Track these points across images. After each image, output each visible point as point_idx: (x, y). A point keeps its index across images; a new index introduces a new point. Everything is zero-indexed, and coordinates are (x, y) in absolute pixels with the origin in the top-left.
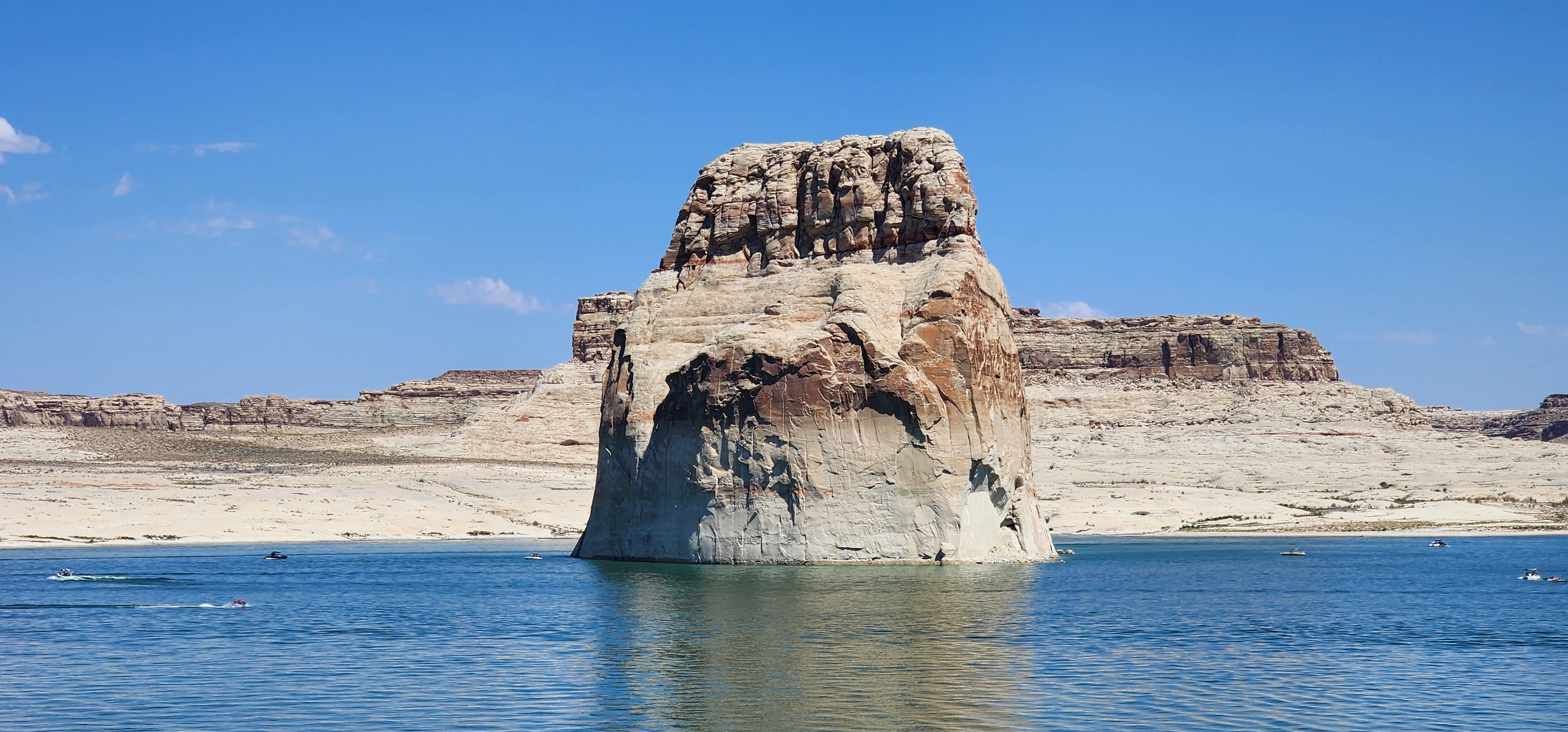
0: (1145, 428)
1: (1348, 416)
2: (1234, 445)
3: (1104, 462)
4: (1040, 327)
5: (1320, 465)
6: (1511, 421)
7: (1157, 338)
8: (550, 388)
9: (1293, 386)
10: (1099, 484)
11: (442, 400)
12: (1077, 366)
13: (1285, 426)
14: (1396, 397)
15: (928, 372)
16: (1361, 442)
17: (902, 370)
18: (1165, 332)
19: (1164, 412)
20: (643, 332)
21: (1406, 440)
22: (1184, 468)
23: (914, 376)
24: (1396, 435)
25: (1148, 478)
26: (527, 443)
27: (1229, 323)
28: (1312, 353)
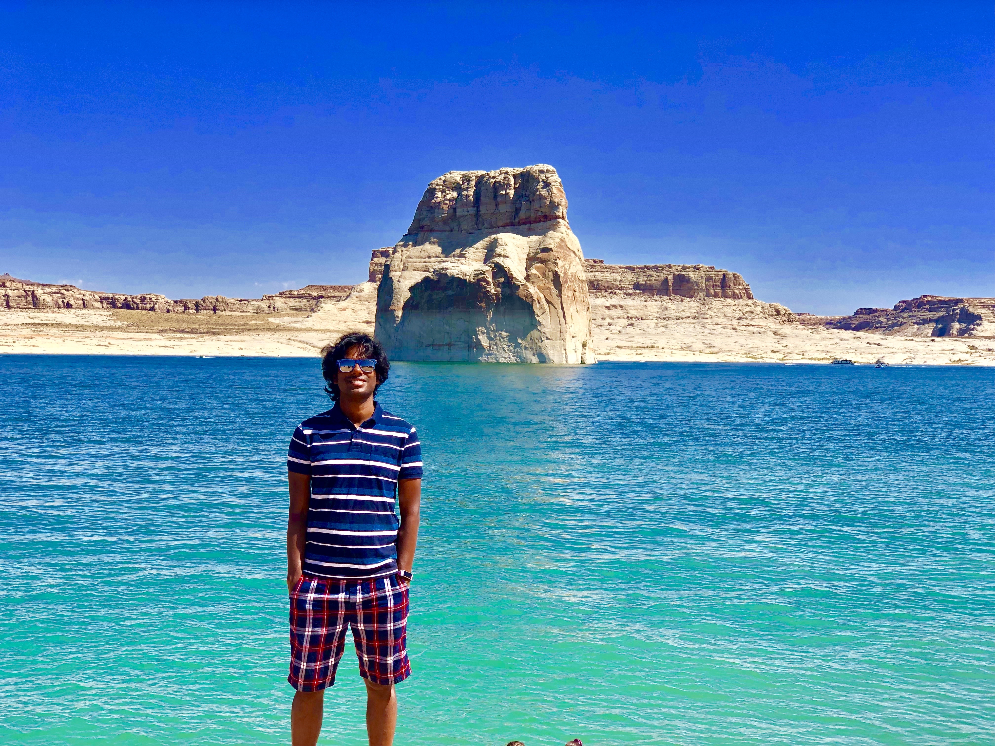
0: (655, 321)
1: (757, 317)
2: (700, 330)
3: (633, 337)
4: (604, 269)
5: (742, 340)
6: (840, 321)
7: (662, 276)
8: (358, 294)
9: (730, 301)
10: (631, 348)
11: (305, 300)
12: (622, 289)
13: (724, 320)
14: (780, 307)
15: (540, 289)
16: (763, 330)
17: (526, 286)
18: (667, 273)
19: (665, 312)
20: (398, 266)
21: (786, 329)
22: (674, 341)
23: (533, 290)
24: (781, 327)
25: (656, 345)
26: (346, 322)
27: (699, 269)
28: (739, 285)
